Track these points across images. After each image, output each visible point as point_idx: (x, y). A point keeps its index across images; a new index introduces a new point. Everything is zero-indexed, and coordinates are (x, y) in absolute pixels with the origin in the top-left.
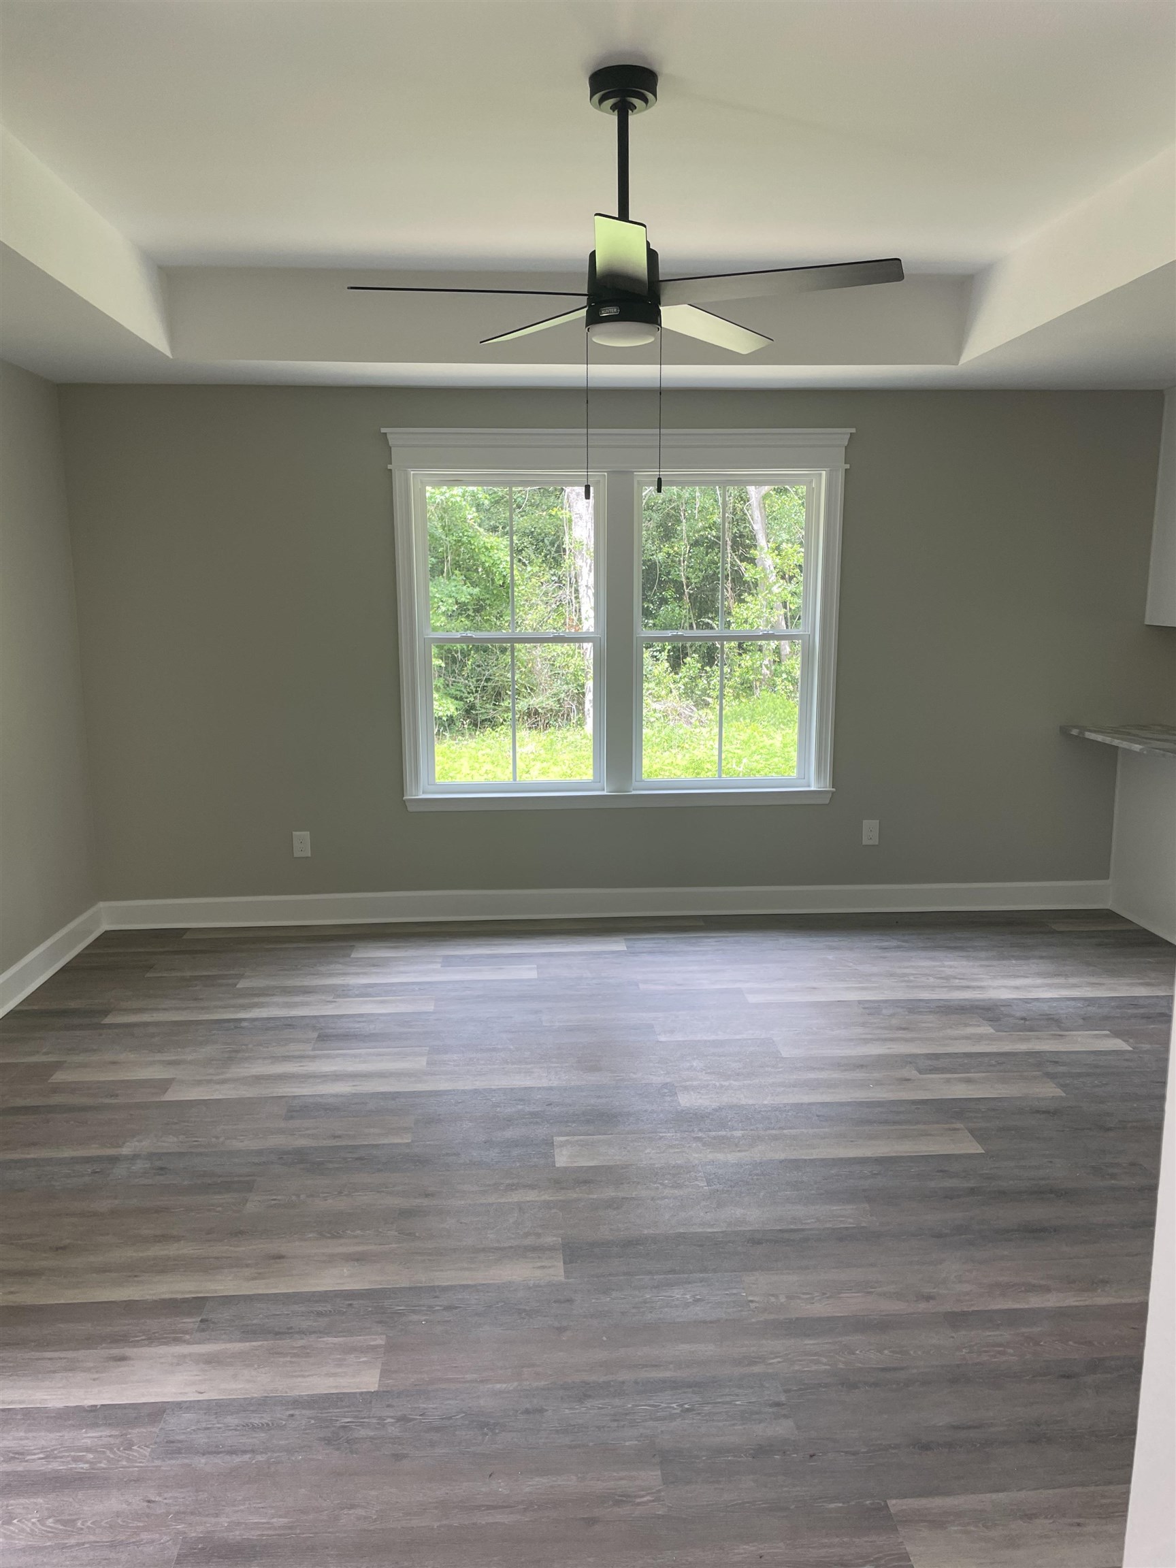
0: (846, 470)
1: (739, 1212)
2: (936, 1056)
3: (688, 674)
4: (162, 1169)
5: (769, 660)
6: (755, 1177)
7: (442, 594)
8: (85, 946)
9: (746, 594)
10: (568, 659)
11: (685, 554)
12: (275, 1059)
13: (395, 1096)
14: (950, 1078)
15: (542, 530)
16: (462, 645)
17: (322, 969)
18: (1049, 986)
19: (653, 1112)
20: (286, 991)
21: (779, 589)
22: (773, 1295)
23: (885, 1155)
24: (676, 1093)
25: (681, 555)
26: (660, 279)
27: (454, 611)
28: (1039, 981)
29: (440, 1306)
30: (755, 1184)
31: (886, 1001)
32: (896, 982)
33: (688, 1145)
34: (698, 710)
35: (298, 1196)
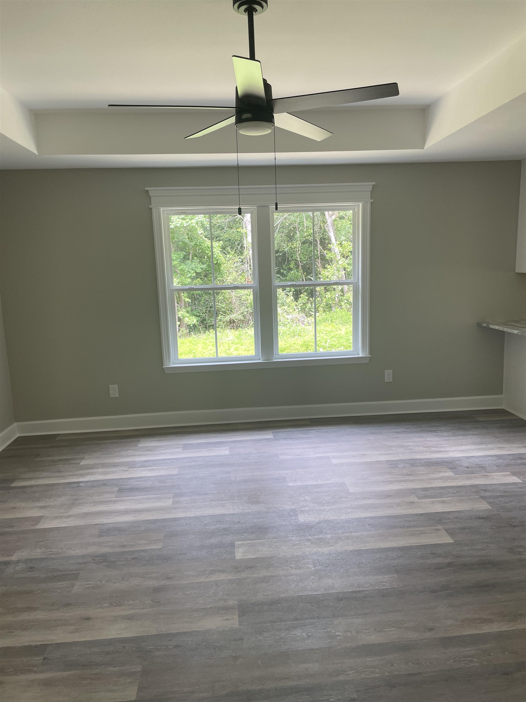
0: (371, 202)
1: (330, 582)
2: (426, 489)
3: (302, 302)
4: (31, 568)
5: (339, 295)
6: (338, 561)
7: (189, 269)
8: (8, 445)
9: (327, 265)
10: (247, 297)
11: (299, 248)
12: (96, 503)
13: (155, 521)
14: (434, 501)
15: (234, 238)
16: (199, 291)
17: (123, 453)
18: (479, 449)
19: (286, 525)
20: (104, 465)
21: (343, 262)
22: (349, 632)
23: (404, 546)
24: (297, 515)
25: (297, 248)
26: (273, 99)
27: (194, 276)
28: (473, 447)
29: (171, 645)
30: (338, 565)
31: (400, 460)
32: (404, 450)
33: (303, 544)
34: (307, 318)
35: (101, 581)
